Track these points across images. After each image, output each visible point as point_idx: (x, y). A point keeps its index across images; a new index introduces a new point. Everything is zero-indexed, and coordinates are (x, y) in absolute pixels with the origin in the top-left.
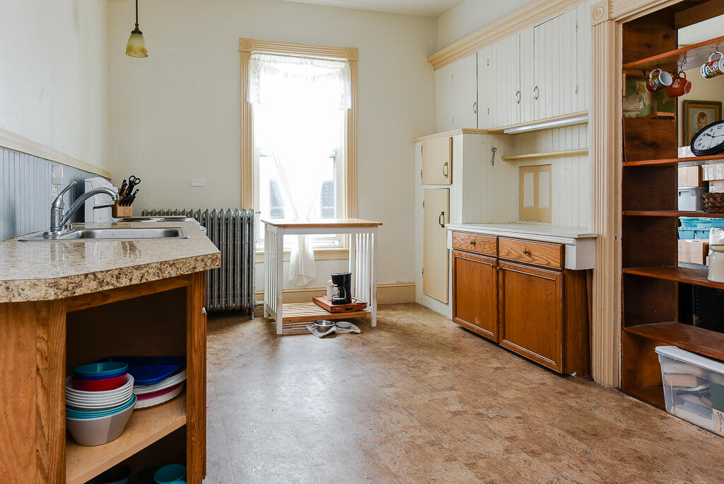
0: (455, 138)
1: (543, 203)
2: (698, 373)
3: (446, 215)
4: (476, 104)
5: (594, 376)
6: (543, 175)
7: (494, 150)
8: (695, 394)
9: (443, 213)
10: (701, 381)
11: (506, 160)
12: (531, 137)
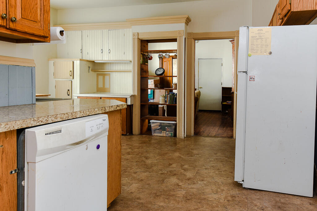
0: (75, 62)
1: (107, 86)
2: (159, 124)
3: (70, 91)
4: (82, 50)
5: (133, 133)
6: (107, 77)
7: (89, 67)
8: (159, 129)
9: (69, 90)
10: (160, 126)
11: (93, 71)
12: (102, 64)
